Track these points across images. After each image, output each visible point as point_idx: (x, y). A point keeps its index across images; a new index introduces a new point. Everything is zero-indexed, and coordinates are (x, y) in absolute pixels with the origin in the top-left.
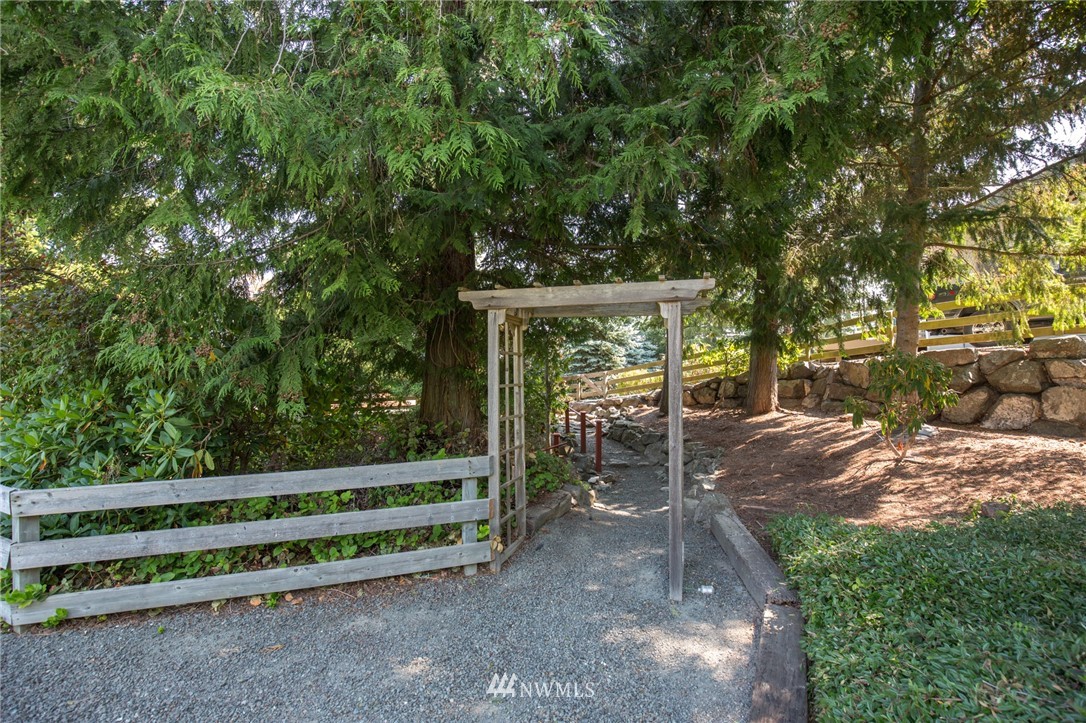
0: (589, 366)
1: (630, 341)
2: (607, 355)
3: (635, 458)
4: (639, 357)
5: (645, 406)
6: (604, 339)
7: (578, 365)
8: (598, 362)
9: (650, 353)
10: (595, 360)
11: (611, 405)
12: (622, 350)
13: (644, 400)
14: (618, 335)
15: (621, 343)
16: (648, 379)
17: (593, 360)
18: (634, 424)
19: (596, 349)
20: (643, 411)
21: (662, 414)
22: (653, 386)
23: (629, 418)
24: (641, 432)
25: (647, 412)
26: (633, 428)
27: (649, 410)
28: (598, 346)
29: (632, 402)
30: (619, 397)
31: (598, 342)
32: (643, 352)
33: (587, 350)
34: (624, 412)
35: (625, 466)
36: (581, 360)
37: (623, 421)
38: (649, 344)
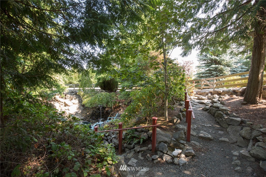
0: (213, 75)
1: (233, 65)
2: (221, 71)
3: (220, 132)
4: (239, 71)
5: (234, 96)
6: (221, 64)
7: (207, 75)
8: (217, 73)
9: (244, 70)
10: (216, 73)
11: (216, 93)
12: (229, 69)
13: (235, 92)
14: (227, 62)
15: (228, 66)
16: (241, 81)
17: (214, 73)
18: (224, 108)
19: (216, 68)
20: (233, 99)
21: (245, 102)
22: (242, 85)
23: (222, 103)
24: (227, 114)
25: (235, 100)
26: (223, 110)
27: (237, 98)
28: (217, 67)
29: (228, 93)
30: (221, 90)
31: (217, 66)
32: (240, 69)
33: (211, 69)
34: (220, 99)
35: (209, 140)
36: (210, 73)
37: (218, 105)
38: (244, 66)
